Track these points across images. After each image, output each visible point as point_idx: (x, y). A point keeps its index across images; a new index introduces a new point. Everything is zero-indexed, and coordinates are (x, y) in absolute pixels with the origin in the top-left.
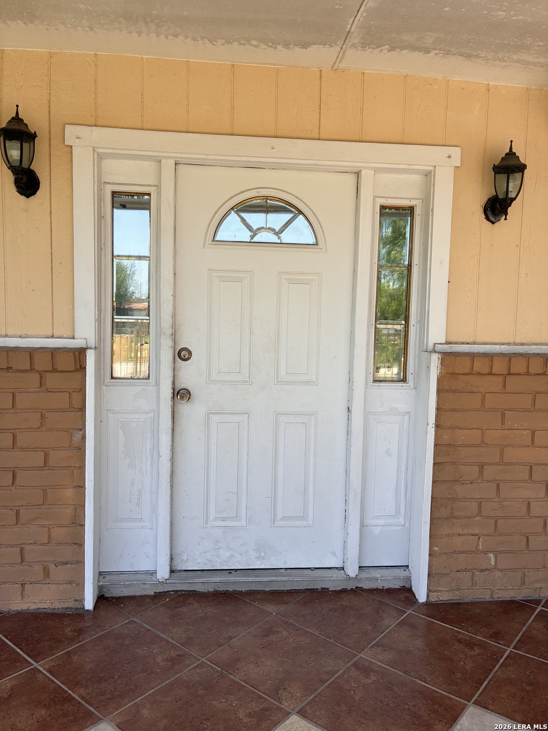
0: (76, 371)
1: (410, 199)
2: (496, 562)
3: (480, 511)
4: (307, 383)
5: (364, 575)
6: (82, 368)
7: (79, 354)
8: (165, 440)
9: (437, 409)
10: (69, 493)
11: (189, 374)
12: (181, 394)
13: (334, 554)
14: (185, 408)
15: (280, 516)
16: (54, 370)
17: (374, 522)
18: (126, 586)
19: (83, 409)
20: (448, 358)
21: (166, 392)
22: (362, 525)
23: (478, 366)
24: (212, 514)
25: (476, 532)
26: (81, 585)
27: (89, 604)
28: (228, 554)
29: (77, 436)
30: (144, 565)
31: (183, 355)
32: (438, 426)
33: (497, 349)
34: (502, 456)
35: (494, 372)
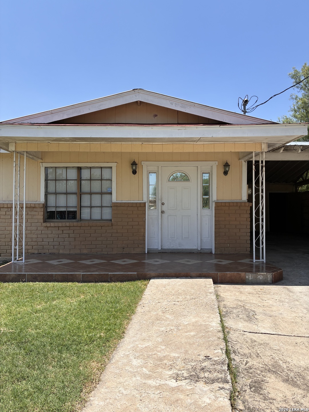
0: (144, 206)
1: (209, 171)
2: (229, 245)
3: (225, 235)
4: (188, 209)
5: (202, 250)
6: (145, 206)
7: (145, 203)
8: (160, 221)
9: (215, 213)
10: (143, 230)
11: (164, 208)
12: (163, 212)
13: (195, 246)
14: (163, 215)
15: (183, 238)
16: (140, 207)
17: (204, 239)
18: (152, 251)
19: (145, 214)
20: (216, 203)
21: (160, 211)
22: (201, 240)
23: (223, 204)
24: (169, 237)
25: (225, 239)
26: (145, 248)
27: (146, 252)
28: (173, 245)
29: (144, 219)
30: (156, 247)
31: (163, 204)
32: (215, 217)
33: (228, 201)
34: (229, 223)
35: (226, 205)
